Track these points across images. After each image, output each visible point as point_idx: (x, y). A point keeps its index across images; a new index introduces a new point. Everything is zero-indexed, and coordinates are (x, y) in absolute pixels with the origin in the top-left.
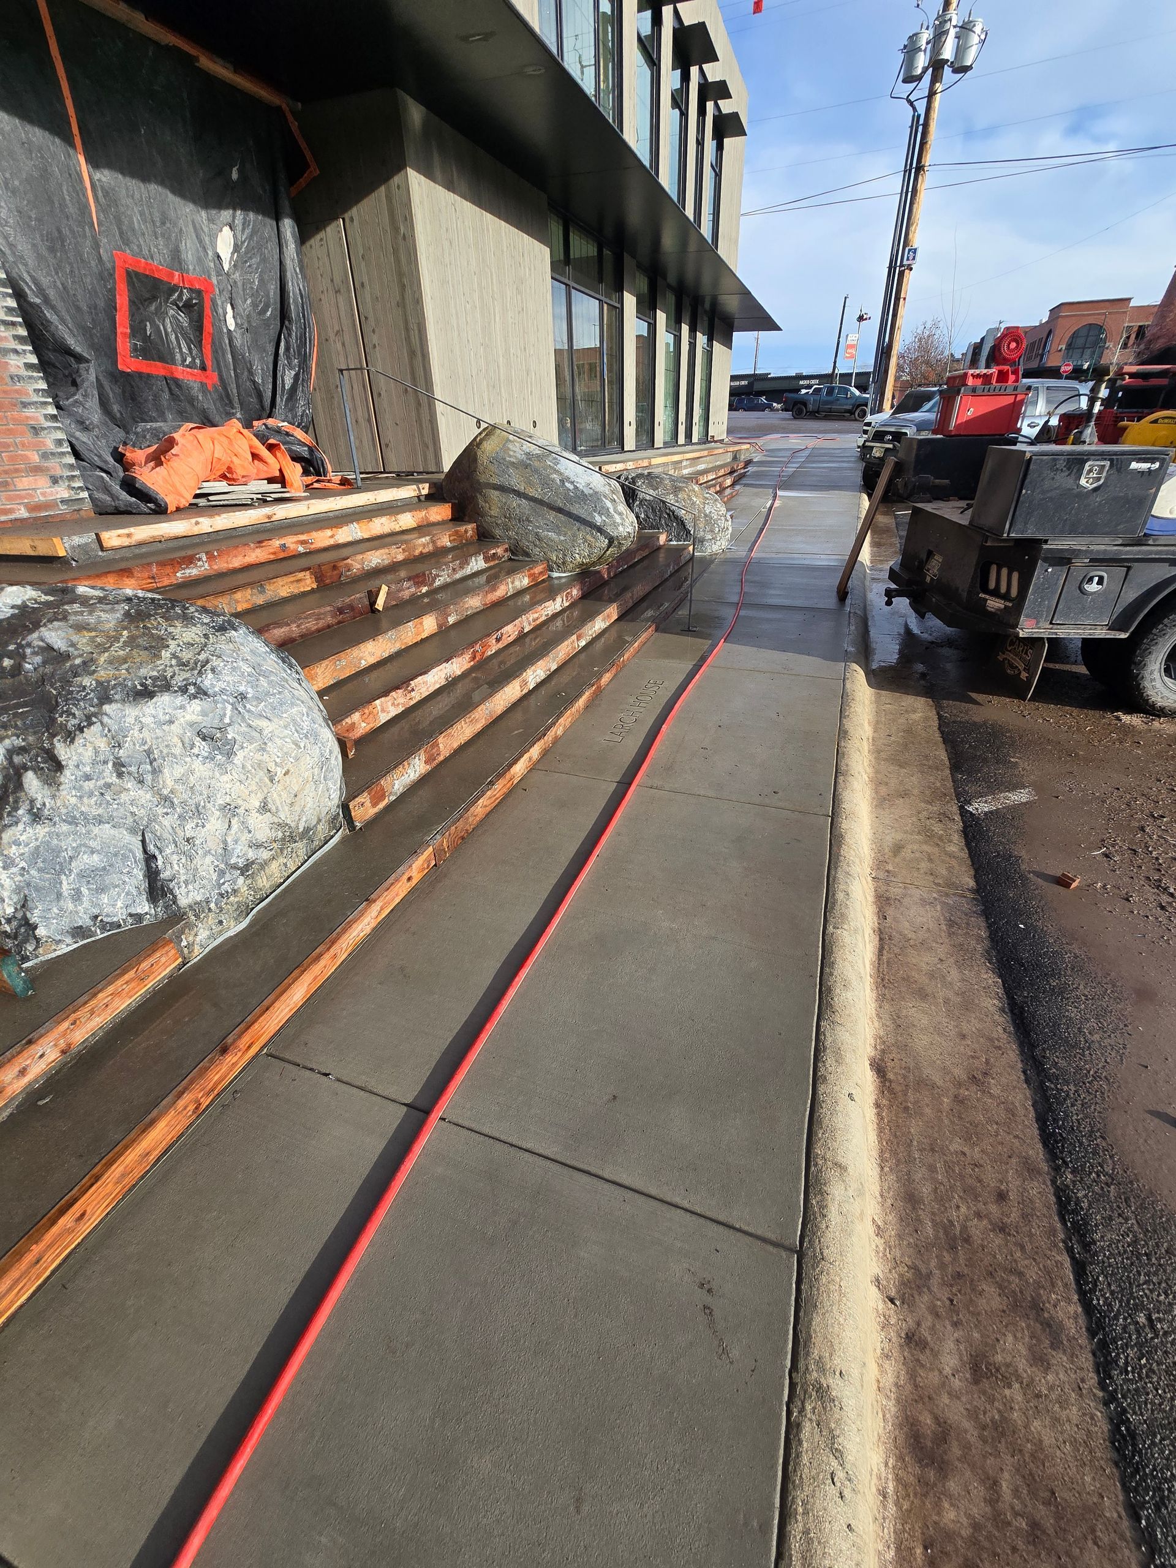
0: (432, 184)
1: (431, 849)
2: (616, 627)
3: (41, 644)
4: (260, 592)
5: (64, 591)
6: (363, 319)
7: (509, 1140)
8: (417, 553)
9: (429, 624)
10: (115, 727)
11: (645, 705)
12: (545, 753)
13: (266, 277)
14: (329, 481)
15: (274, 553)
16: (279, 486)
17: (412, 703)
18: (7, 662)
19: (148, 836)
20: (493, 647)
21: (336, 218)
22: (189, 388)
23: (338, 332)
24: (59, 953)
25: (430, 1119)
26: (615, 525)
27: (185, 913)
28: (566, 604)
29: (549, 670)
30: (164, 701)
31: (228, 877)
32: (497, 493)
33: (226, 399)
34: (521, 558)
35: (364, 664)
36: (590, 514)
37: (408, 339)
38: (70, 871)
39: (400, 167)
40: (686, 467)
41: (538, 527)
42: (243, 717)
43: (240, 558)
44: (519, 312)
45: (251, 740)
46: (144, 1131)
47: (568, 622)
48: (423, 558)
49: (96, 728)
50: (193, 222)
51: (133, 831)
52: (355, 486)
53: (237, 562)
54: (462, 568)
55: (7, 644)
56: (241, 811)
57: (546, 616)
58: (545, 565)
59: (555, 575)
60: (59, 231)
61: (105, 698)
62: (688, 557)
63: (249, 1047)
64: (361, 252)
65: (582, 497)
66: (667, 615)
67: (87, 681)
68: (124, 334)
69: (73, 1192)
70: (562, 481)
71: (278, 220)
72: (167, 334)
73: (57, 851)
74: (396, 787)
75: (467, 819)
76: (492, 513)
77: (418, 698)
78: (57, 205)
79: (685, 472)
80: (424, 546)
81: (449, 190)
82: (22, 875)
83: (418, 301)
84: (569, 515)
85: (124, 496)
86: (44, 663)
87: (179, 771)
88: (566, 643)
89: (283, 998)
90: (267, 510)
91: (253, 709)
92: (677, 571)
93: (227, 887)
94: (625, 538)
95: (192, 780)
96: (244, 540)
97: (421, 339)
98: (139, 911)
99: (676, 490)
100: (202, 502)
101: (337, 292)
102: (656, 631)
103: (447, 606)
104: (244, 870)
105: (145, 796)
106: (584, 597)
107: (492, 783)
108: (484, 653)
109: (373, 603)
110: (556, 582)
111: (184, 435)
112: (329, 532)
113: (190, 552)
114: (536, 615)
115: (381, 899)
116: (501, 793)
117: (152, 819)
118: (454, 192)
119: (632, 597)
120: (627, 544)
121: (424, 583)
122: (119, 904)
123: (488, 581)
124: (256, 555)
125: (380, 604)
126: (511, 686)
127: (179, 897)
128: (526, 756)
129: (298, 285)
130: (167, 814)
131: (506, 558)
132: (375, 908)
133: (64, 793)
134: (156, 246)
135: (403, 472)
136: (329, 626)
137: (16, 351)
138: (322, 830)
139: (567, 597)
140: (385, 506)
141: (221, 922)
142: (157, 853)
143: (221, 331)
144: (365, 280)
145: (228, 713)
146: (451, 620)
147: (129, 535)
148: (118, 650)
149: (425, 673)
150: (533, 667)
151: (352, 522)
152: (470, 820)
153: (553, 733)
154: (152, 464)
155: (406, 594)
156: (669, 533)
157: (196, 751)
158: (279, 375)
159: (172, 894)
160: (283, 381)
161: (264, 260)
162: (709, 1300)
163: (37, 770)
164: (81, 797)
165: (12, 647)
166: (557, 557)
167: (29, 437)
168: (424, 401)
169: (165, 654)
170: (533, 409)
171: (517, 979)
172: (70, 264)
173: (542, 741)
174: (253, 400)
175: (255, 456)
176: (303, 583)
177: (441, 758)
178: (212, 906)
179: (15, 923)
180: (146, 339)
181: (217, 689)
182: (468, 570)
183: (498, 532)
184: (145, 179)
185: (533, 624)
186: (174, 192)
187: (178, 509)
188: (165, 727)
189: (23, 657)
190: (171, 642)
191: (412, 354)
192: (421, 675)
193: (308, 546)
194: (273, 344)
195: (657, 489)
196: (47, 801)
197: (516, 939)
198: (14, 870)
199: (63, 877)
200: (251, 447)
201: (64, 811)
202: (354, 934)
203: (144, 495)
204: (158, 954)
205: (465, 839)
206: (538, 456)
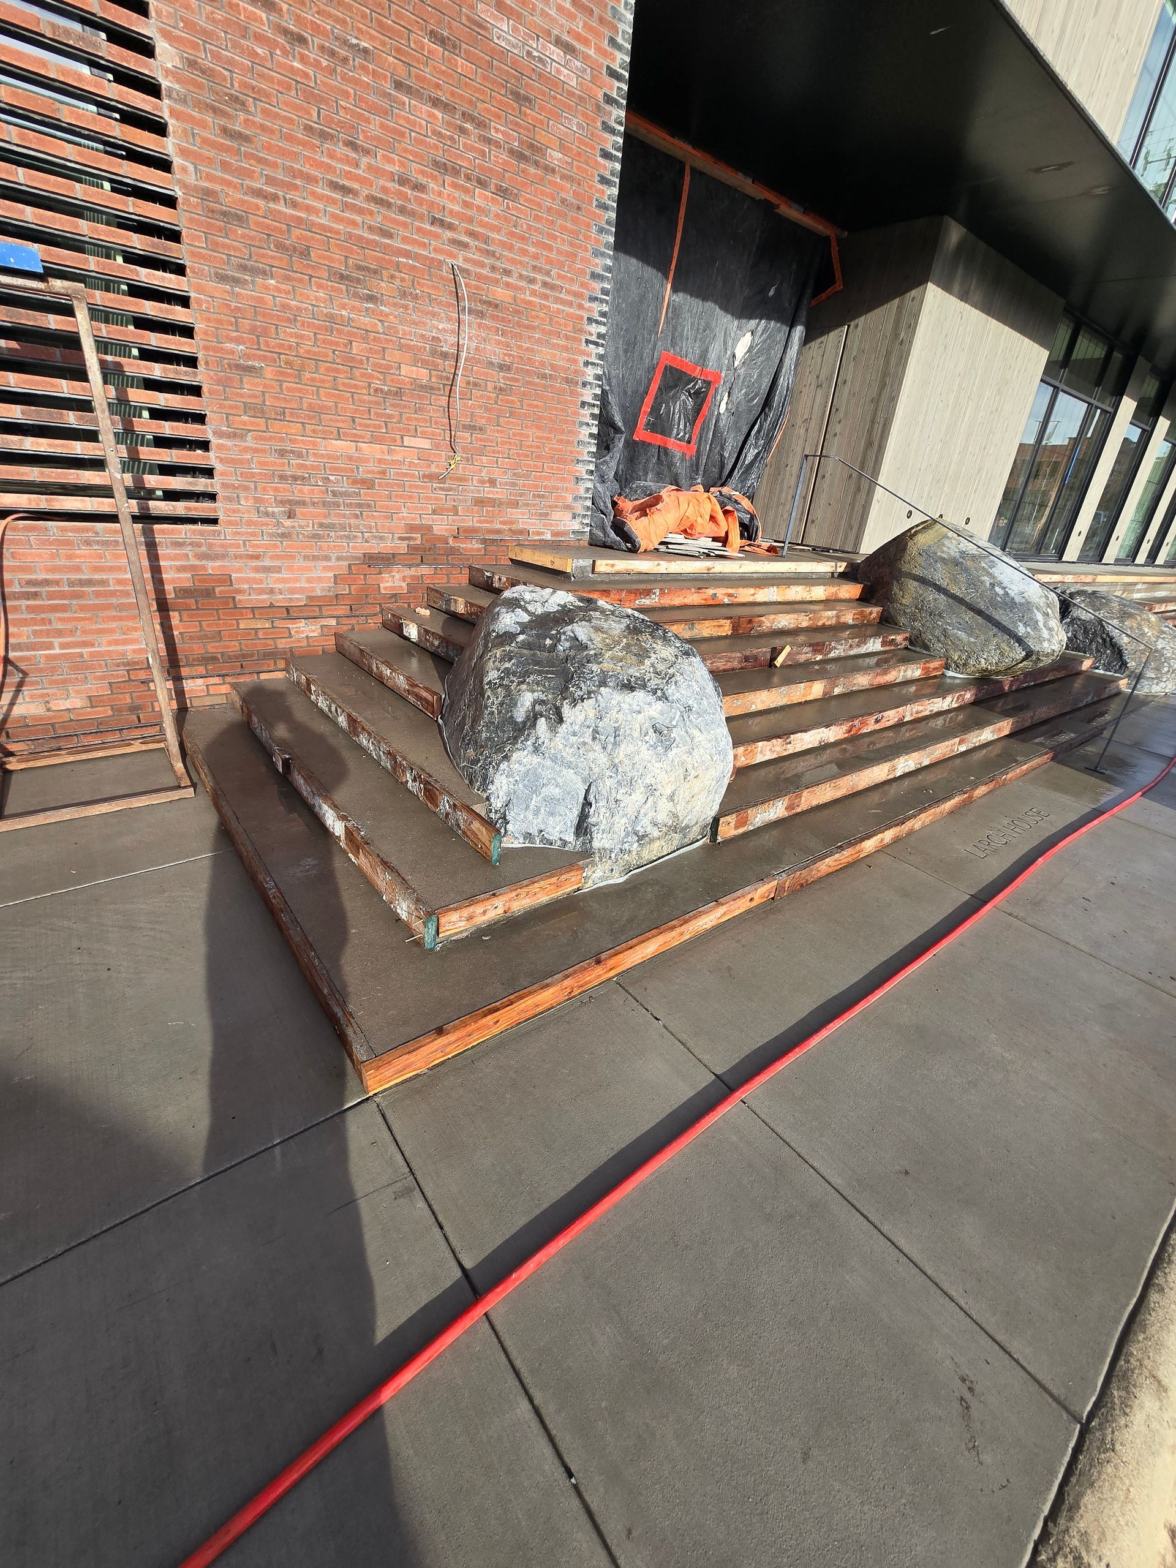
0: (947, 295)
1: (775, 882)
2: (1003, 742)
3: (572, 635)
4: (690, 629)
5: (590, 601)
6: (834, 410)
7: (798, 1150)
8: (820, 623)
9: (817, 689)
10: (603, 705)
11: (1021, 831)
12: (896, 841)
13: (764, 372)
14: (759, 546)
15: (706, 600)
16: (721, 544)
17: (785, 753)
18: (548, 642)
19: (593, 788)
20: (871, 726)
21: (842, 325)
22: (673, 456)
23: (807, 419)
24: (514, 846)
25: (733, 1097)
26: (1040, 639)
27: (594, 853)
28: (955, 705)
29: (920, 764)
30: (640, 695)
31: (629, 839)
32: (916, 584)
33: (695, 467)
34: (918, 649)
35: (754, 708)
36: (1014, 623)
37: (870, 432)
38: (540, 793)
39: (922, 281)
40: (1139, 591)
41: (949, 624)
42: (685, 724)
43: (681, 598)
44: (992, 412)
45: (685, 743)
46: (541, 989)
47: (950, 723)
48: (824, 629)
49: (592, 702)
50: (726, 329)
51: (584, 781)
52: (780, 554)
53: (677, 601)
54: (858, 646)
55: (552, 629)
56: (657, 794)
57: (931, 711)
58: (943, 662)
59: (950, 673)
60: (636, 338)
61: (603, 683)
62: (1114, 691)
63: (611, 969)
64: (854, 354)
65: (1010, 604)
66: (1070, 747)
67: (595, 667)
68: (645, 412)
69: (497, 1004)
70: (993, 585)
71: (792, 326)
72: (674, 414)
73: (537, 777)
74: (757, 820)
75: (811, 870)
76: (904, 601)
77: (791, 752)
78: (641, 319)
79: (1137, 596)
80: (829, 618)
81: (962, 300)
82: (514, 785)
83: (893, 399)
84: (989, 619)
85: (612, 534)
86: (570, 648)
87: (631, 749)
88: (946, 743)
89: (642, 945)
90: (708, 564)
91: (694, 720)
92: (1094, 703)
93: (626, 846)
94: (1047, 655)
95: (637, 759)
96: (686, 584)
97: (883, 432)
98: (567, 839)
99: (1124, 615)
100: (663, 548)
101: (819, 386)
102: (1053, 759)
103: (838, 677)
104: (641, 838)
105: (603, 759)
106: (975, 703)
107: (841, 848)
108: (860, 729)
109: (773, 659)
110: (948, 681)
111: (667, 492)
112: (752, 591)
113: (649, 587)
114: (921, 708)
115: (727, 905)
116: (846, 860)
117: (601, 776)
118: (966, 302)
119: (1032, 717)
120: (1046, 661)
121: (820, 652)
122: (557, 829)
123: (878, 664)
124: (693, 598)
125: (779, 662)
126: (881, 766)
127: (595, 839)
128: (880, 836)
129: (788, 379)
130: (611, 777)
131: (902, 646)
132: (721, 910)
133: (557, 739)
134: (692, 348)
135: (819, 547)
136: (733, 669)
137: (588, 424)
138: (694, 833)
139: (958, 698)
140: (801, 576)
141: (612, 870)
142: (593, 802)
143: (713, 411)
144: (849, 378)
145: (677, 718)
146: (837, 691)
147: (613, 566)
148: (618, 652)
149: (805, 731)
150: (907, 757)
151: (773, 585)
152: (814, 873)
153: (911, 824)
154: (638, 514)
155: (802, 658)
156: (1097, 659)
157: (647, 738)
158: (744, 451)
159: (591, 835)
160: (745, 457)
161: (768, 359)
162: (968, 1396)
163: (548, 718)
164: (566, 746)
165: (554, 632)
166: (960, 657)
167: (572, 485)
168: (865, 485)
169: (647, 662)
170: (972, 504)
171: (831, 1025)
172: (633, 361)
173: (898, 828)
174: (716, 470)
175: (712, 518)
176: (722, 629)
177: (799, 810)
178: (613, 855)
179: (498, 815)
180: (658, 417)
181: (675, 698)
182: (863, 650)
183: (902, 620)
184: (705, 299)
185: (915, 716)
186: (721, 308)
187: (645, 551)
188: (634, 714)
189: (559, 640)
190: (652, 655)
191: (869, 444)
192: (801, 732)
193: (732, 599)
194: (749, 426)
195: (1099, 610)
196: (546, 741)
197: (835, 992)
198: (511, 780)
199: (534, 796)
200: (712, 510)
201: (553, 751)
202: (700, 923)
203: (627, 537)
204: (572, 874)
205: (803, 887)
206: (973, 556)
